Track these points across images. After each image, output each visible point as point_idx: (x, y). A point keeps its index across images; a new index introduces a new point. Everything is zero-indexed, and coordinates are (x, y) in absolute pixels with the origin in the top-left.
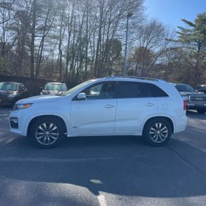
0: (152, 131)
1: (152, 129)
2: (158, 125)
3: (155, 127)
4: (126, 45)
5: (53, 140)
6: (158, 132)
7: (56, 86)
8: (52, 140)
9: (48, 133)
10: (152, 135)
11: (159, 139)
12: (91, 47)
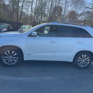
0: (79, 59)
1: (80, 58)
2: (84, 56)
3: (81, 57)
4: (65, 8)
5: (15, 61)
6: (83, 60)
7: (27, 27)
8: (13, 61)
9: (11, 57)
10: (79, 62)
11: (83, 65)
12: (47, 8)
